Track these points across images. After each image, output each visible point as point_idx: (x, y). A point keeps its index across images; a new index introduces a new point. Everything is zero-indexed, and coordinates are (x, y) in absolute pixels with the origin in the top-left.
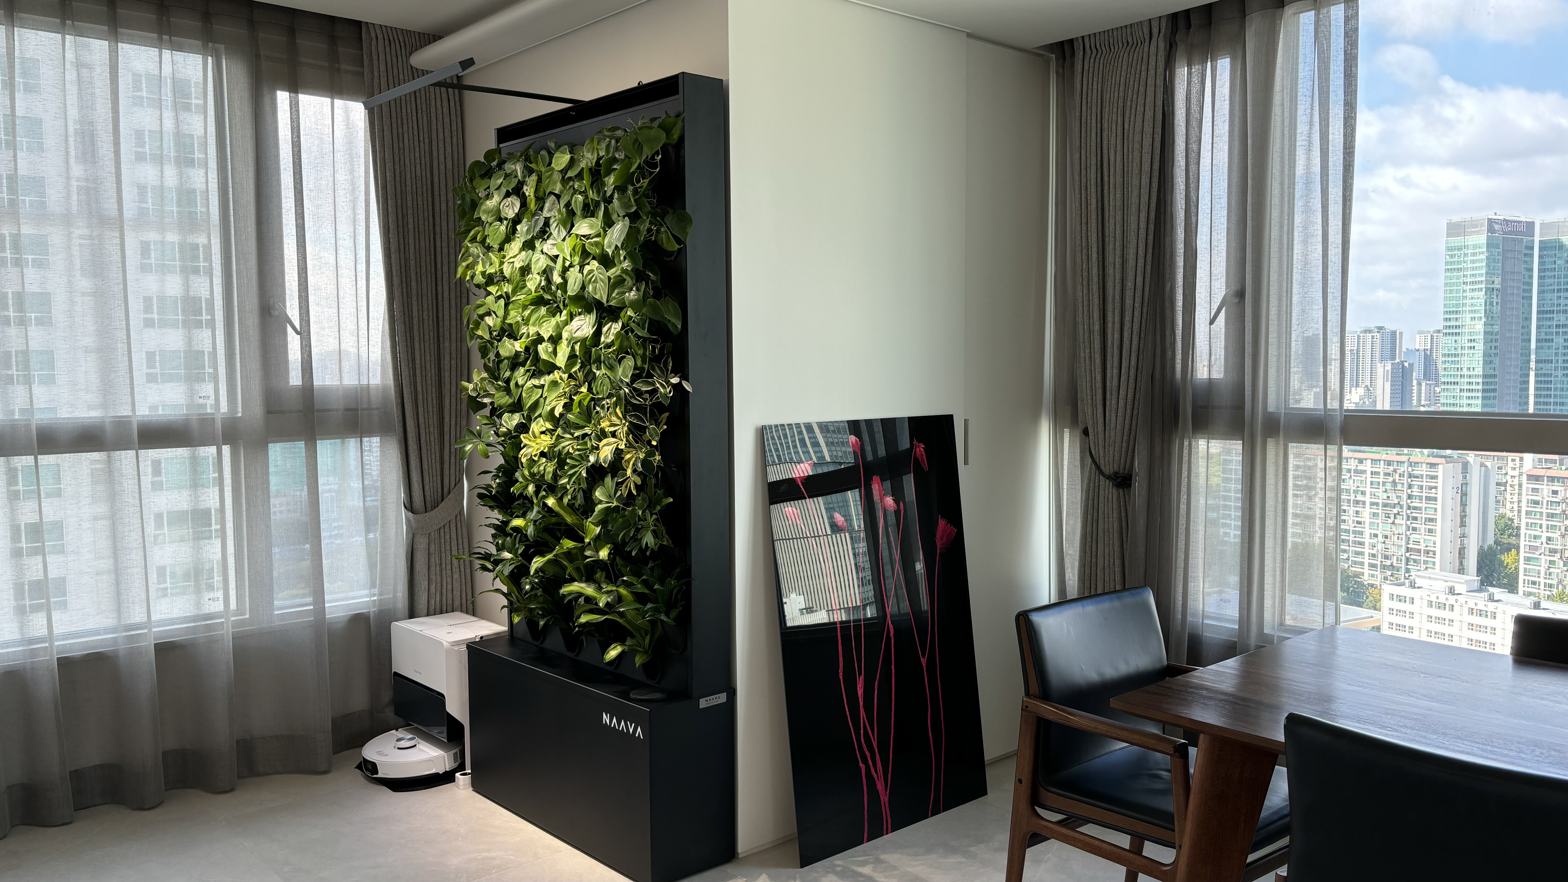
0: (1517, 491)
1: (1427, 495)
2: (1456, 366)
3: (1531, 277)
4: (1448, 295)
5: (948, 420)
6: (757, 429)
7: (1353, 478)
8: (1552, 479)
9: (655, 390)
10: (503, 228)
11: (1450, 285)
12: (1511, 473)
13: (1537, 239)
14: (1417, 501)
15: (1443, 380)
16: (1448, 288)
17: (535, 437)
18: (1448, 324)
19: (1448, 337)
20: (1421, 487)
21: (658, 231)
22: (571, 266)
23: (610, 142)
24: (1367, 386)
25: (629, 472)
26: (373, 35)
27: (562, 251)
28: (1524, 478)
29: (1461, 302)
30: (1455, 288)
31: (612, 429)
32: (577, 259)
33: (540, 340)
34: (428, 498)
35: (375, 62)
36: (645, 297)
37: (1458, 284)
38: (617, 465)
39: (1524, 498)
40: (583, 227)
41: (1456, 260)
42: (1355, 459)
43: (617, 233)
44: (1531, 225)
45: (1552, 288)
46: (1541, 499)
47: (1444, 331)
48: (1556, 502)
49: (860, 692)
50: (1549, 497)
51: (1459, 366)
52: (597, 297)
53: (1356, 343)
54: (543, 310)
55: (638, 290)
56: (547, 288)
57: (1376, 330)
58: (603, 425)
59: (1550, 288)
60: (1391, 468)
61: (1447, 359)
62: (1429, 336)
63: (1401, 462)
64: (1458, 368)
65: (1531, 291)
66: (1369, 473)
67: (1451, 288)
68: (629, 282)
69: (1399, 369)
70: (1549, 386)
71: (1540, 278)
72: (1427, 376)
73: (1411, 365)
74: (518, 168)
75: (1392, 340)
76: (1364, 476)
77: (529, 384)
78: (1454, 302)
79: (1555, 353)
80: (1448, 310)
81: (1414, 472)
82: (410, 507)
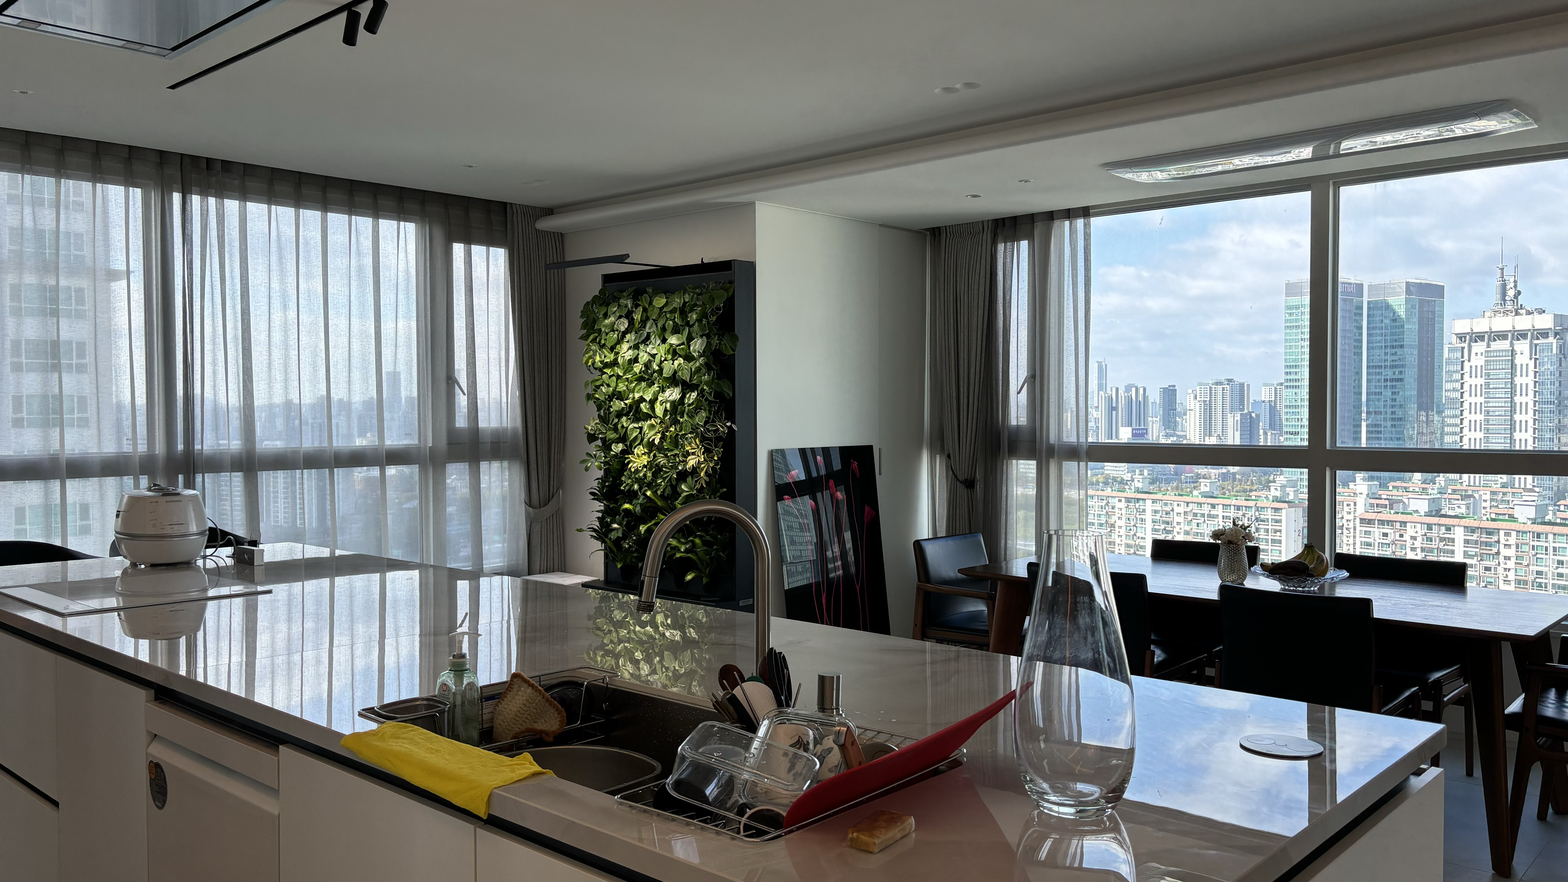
0: (1352, 534)
1: (1273, 538)
2: (1297, 417)
3: (1361, 334)
4: (1288, 351)
5: (869, 449)
6: (769, 452)
7: (1207, 522)
8: (1382, 522)
9: (718, 430)
10: (616, 336)
11: (1290, 341)
12: (1347, 517)
13: (1365, 299)
14: (1265, 544)
15: (1285, 429)
16: (1288, 344)
17: (638, 456)
18: (1289, 377)
19: (1289, 390)
20: (1267, 531)
21: (720, 343)
22: (666, 360)
23: (693, 295)
24: (1219, 436)
25: (702, 474)
26: (515, 211)
27: (660, 352)
28: (1358, 521)
29: (1299, 357)
30: (1293, 344)
31: (693, 451)
32: (670, 357)
33: (642, 400)
34: (541, 500)
35: (516, 227)
36: (713, 378)
37: (1297, 341)
38: (695, 471)
39: (1358, 540)
40: (673, 340)
41: (1294, 318)
42: (1208, 504)
43: (697, 345)
44: (1360, 286)
45: (1380, 344)
46: (1373, 541)
47: (1286, 384)
48: (1386, 544)
49: (824, 602)
50: (1380, 539)
51: (1299, 417)
52: (684, 378)
53: (1208, 394)
54: (643, 384)
55: (709, 375)
56: (645, 372)
57: (1226, 382)
58: (687, 449)
59: (1378, 344)
60: (1241, 513)
61: (1288, 410)
62: (1273, 388)
63: (1249, 507)
64: (1298, 419)
65: (1361, 347)
66: (1220, 517)
67: (1291, 344)
68: (704, 370)
69: (1247, 419)
70: (1379, 436)
71: (1369, 335)
72: (1272, 426)
73: (1258, 416)
74: (629, 303)
75: (1240, 392)
76: (1216, 520)
77: (631, 426)
78: (1294, 357)
79: (1384, 405)
80: (1288, 364)
81: (1262, 516)
82: (529, 503)
